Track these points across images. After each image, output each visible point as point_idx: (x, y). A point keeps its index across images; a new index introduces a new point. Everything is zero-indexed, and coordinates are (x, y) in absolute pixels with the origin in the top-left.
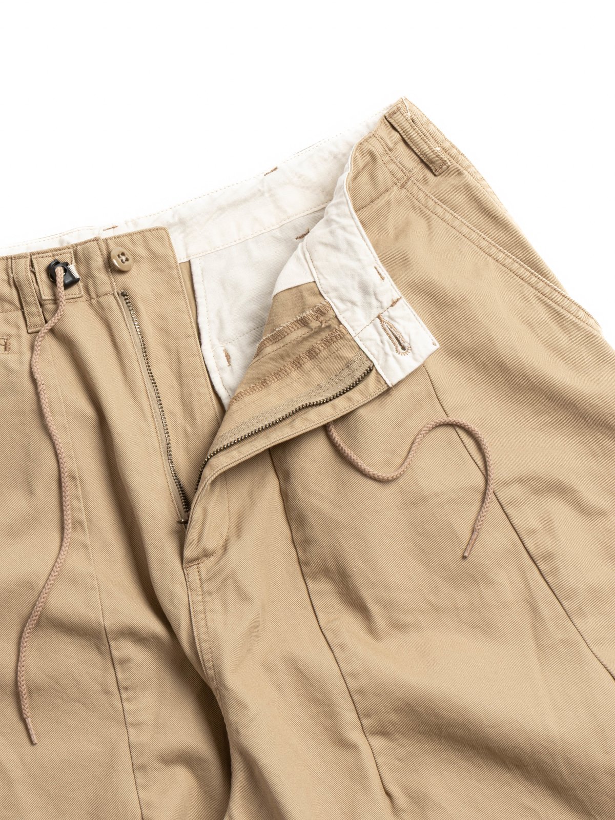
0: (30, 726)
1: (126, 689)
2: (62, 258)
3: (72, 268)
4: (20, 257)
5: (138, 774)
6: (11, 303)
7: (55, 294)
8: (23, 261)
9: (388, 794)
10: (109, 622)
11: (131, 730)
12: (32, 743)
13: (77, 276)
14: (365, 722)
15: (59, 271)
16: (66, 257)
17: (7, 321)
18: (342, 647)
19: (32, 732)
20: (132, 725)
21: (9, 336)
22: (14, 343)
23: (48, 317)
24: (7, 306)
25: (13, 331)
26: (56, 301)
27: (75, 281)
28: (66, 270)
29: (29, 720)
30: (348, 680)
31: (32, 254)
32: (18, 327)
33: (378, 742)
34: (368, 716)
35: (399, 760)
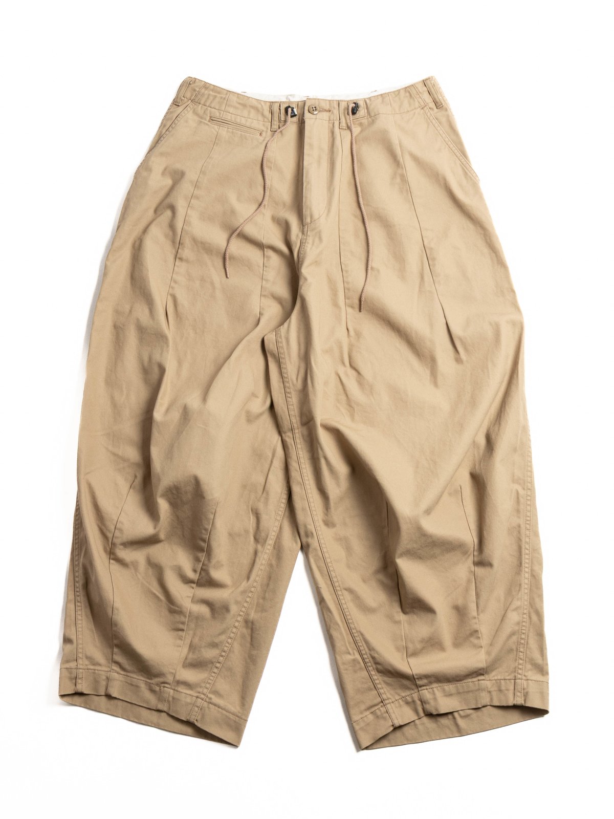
0: (228, 271)
1: (266, 267)
2: (291, 106)
3: (295, 110)
4: (276, 102)
5: (262, 298)
6: (268, 119)
7: (286, 119)
8: (276, 104)
9: (347, 329)
10: (265, 241)
11: (264, 281)
12: (227, 277)
13: (296, 113)
14: (346, 300)
15: (290, 110)
16: (294, 106)
17: (264, 125)
18: (347, 271)
19: (228, 274)
20: (265, 280)
21: (263, 131)
22: (264, 134)
23: (281, 126)
24: (266, 120)
25: (265, 129)
26: (285, 121)
27: (295, 115)
28: (292, 110)
29: (227, 269)
30: (345, 284)
31: (281, 102)
32: (267, 129)
33: (350, 310)
34: (348, 299)
35: (355, 319)
